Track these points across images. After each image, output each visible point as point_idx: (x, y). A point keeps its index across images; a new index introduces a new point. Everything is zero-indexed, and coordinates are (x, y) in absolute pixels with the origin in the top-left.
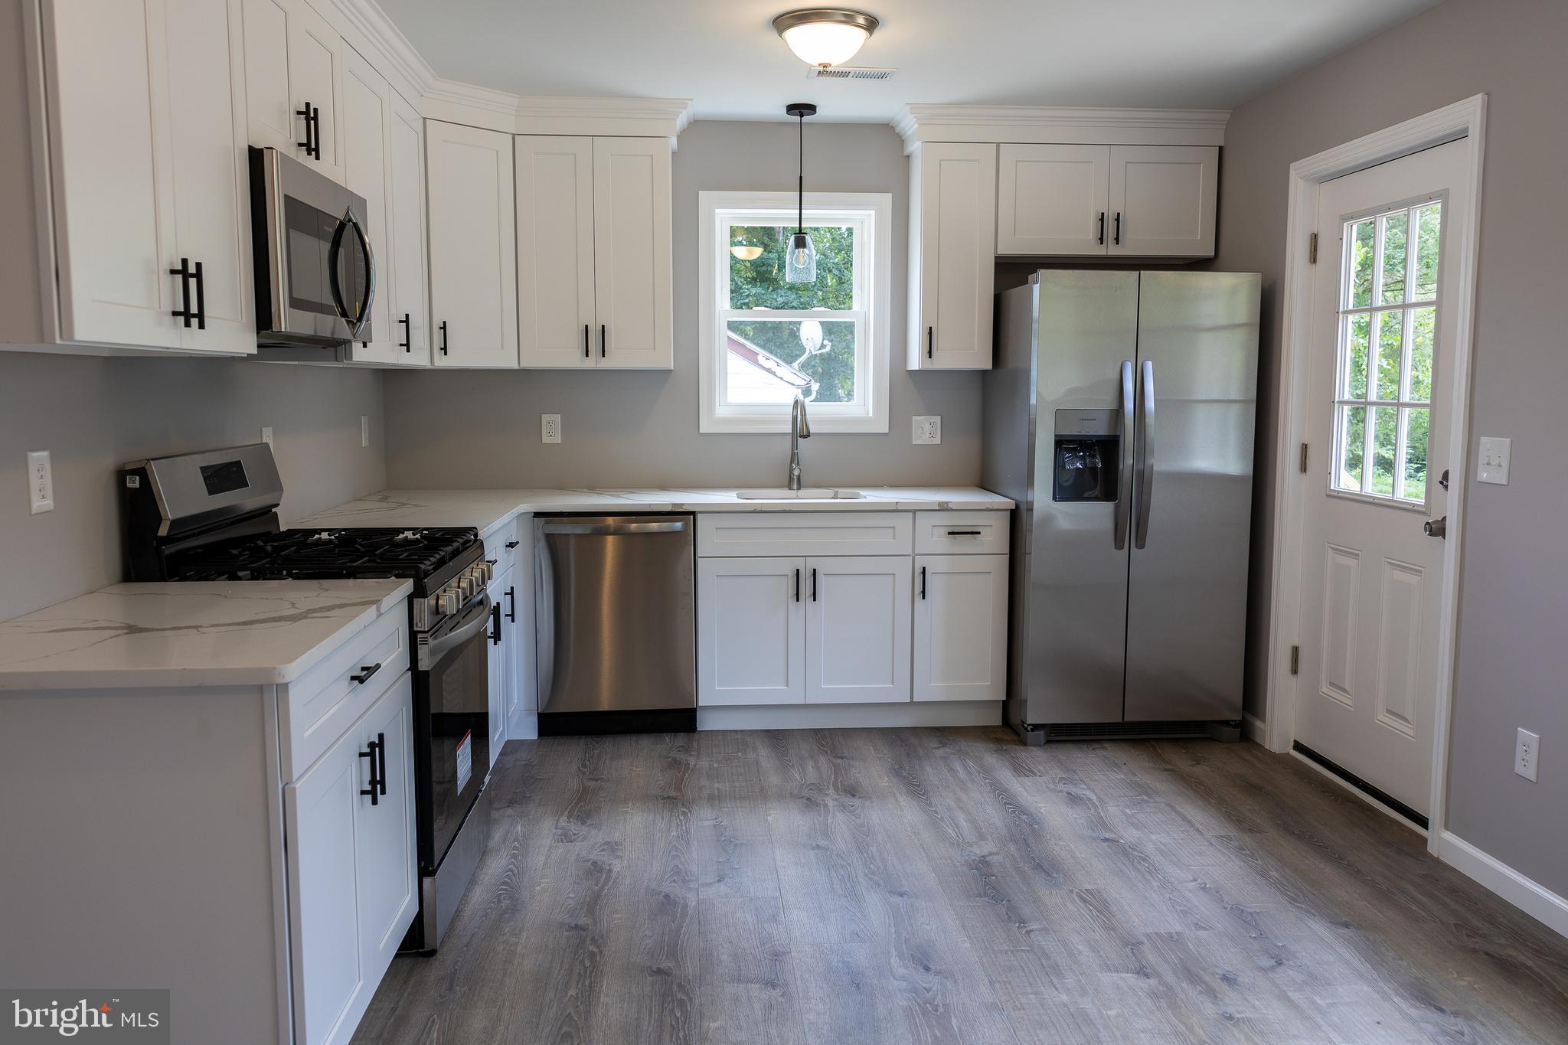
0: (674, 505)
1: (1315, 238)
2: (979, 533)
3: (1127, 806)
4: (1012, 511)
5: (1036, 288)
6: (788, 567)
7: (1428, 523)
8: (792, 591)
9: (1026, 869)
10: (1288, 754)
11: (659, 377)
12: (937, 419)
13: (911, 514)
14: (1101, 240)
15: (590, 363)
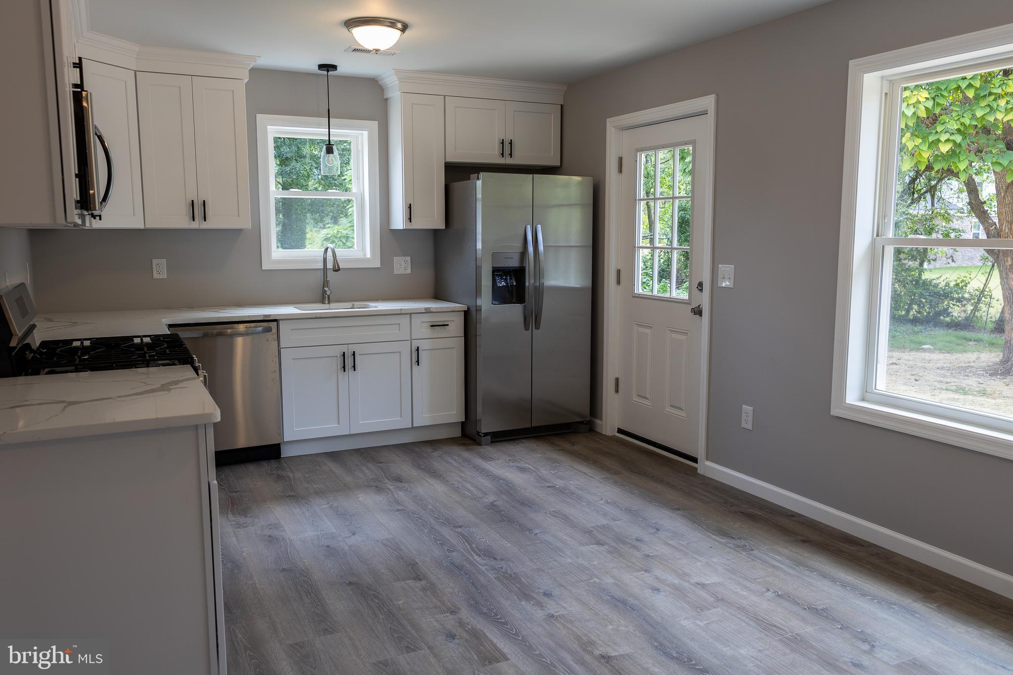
0: (265, 316)
1: (621, 159)
2: (448, 325)
3: (551, 470)
4: (465, 311)
5: (479, 183)
6: (337, 351)
7: (693, 308)
8: (340, 365)
9: (517, 506)
10: (615, 435)
11: (236, 233)
12: (409, 258)
13: (409, 316)
14: (502, 154)
15: (195, 225)
